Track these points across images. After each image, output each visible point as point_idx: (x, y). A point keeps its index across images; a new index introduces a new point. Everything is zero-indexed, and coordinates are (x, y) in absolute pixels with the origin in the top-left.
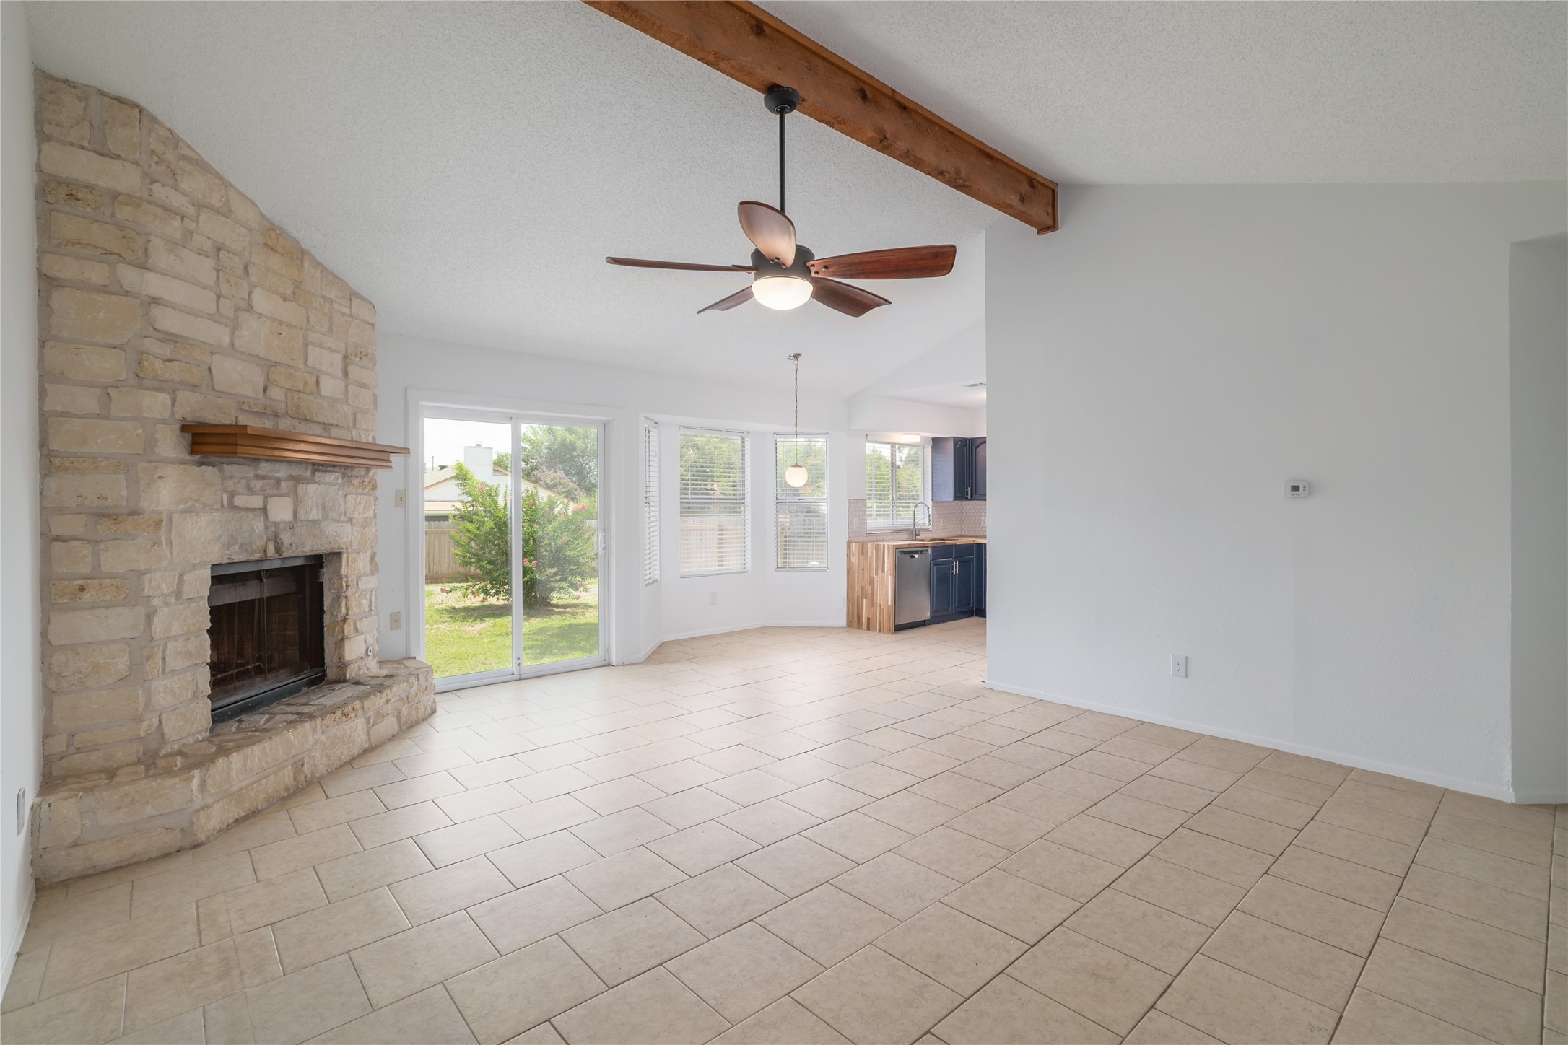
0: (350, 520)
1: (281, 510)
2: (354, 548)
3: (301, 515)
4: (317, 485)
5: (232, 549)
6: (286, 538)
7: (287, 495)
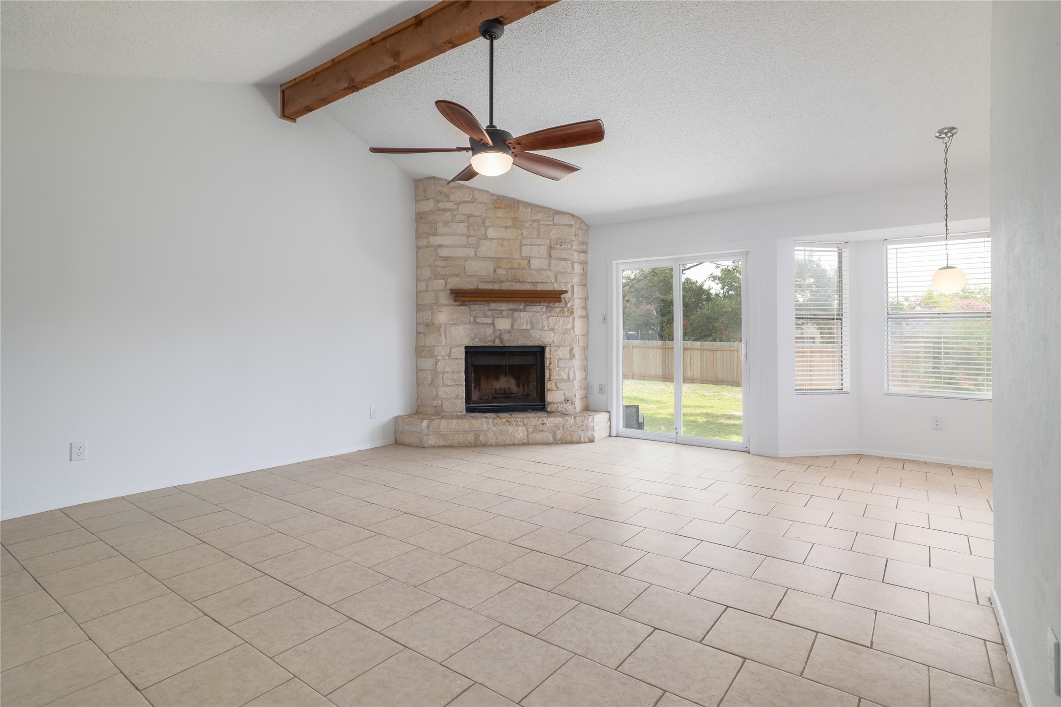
0: (553, 330)
1: (503, 324)
2: (555, 344)
3: (516, 326)
4: (526, 313)
5: (475, 340)
6: (506, 337)
7: (507, 318)
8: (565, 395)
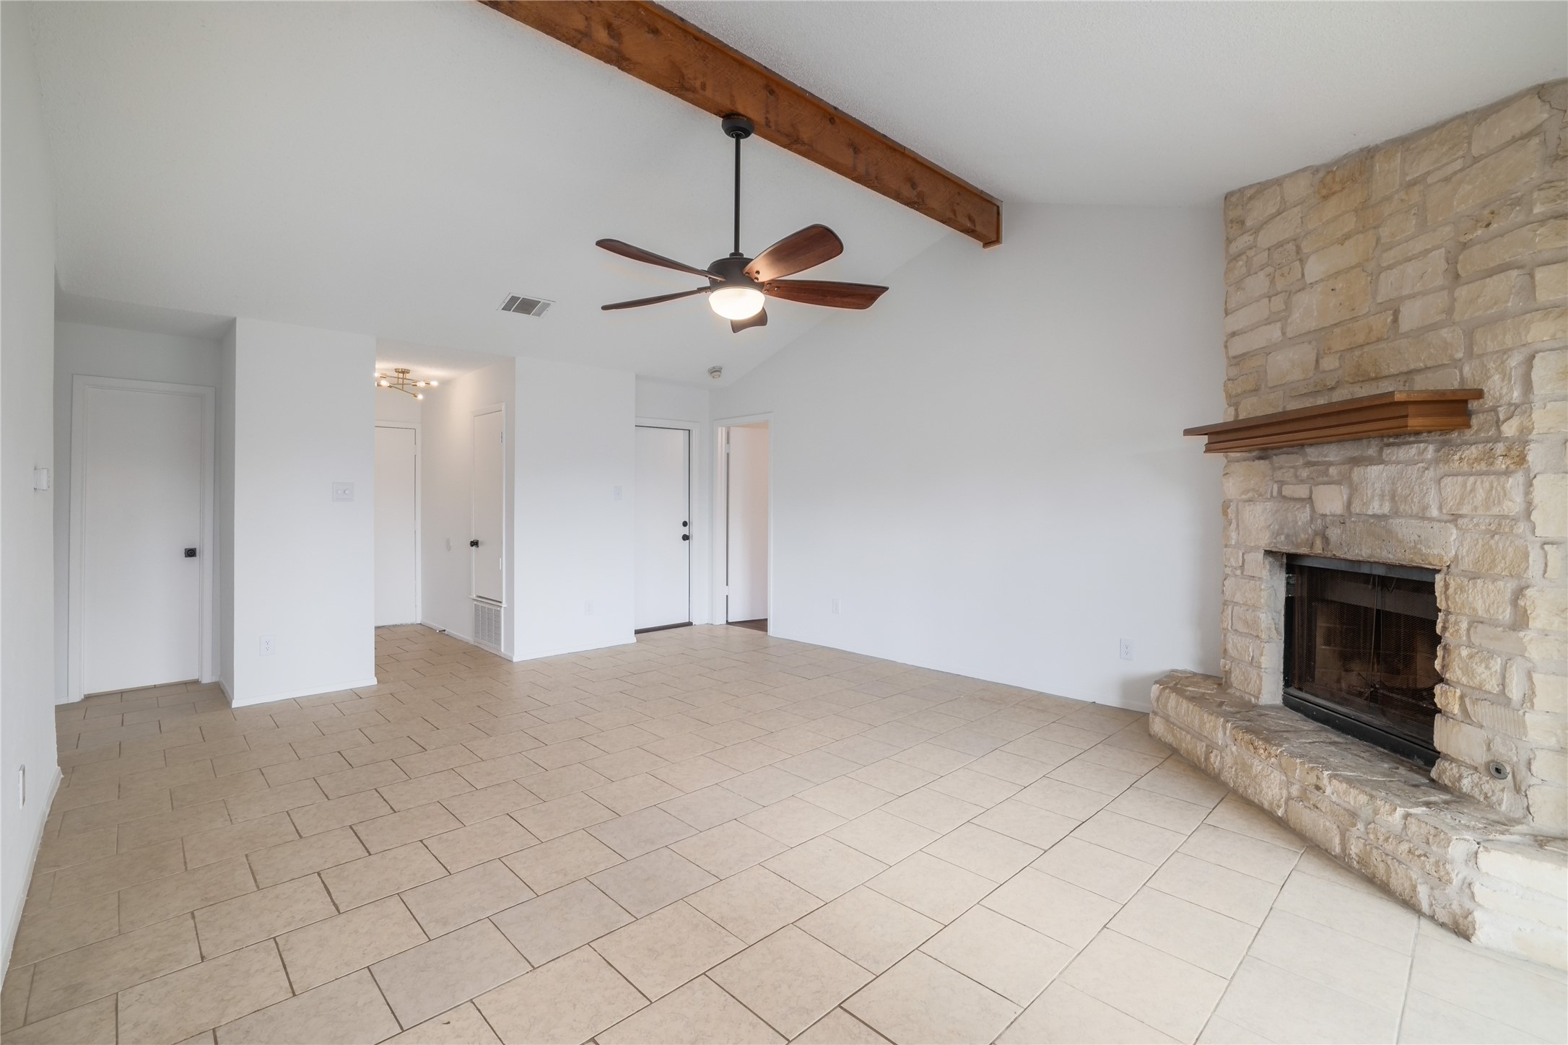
0: (1455, 518)
1: (1331, 501)
2: (1461, 567)
3: (1356, 508)
4: (1381, 467)
6: (1334, 533)
7: (1339, 483)
8: (1489, 749)
